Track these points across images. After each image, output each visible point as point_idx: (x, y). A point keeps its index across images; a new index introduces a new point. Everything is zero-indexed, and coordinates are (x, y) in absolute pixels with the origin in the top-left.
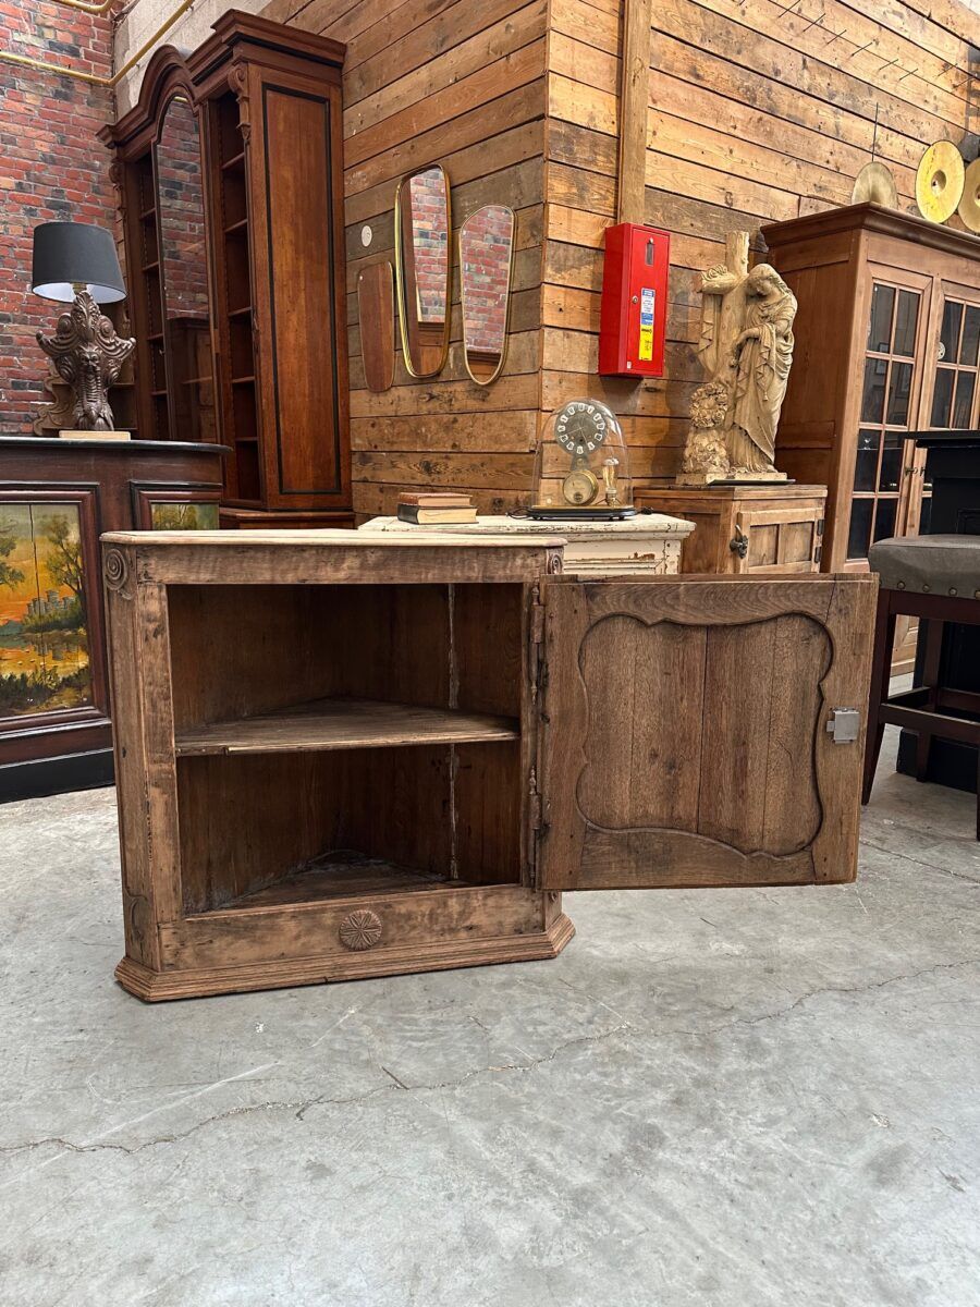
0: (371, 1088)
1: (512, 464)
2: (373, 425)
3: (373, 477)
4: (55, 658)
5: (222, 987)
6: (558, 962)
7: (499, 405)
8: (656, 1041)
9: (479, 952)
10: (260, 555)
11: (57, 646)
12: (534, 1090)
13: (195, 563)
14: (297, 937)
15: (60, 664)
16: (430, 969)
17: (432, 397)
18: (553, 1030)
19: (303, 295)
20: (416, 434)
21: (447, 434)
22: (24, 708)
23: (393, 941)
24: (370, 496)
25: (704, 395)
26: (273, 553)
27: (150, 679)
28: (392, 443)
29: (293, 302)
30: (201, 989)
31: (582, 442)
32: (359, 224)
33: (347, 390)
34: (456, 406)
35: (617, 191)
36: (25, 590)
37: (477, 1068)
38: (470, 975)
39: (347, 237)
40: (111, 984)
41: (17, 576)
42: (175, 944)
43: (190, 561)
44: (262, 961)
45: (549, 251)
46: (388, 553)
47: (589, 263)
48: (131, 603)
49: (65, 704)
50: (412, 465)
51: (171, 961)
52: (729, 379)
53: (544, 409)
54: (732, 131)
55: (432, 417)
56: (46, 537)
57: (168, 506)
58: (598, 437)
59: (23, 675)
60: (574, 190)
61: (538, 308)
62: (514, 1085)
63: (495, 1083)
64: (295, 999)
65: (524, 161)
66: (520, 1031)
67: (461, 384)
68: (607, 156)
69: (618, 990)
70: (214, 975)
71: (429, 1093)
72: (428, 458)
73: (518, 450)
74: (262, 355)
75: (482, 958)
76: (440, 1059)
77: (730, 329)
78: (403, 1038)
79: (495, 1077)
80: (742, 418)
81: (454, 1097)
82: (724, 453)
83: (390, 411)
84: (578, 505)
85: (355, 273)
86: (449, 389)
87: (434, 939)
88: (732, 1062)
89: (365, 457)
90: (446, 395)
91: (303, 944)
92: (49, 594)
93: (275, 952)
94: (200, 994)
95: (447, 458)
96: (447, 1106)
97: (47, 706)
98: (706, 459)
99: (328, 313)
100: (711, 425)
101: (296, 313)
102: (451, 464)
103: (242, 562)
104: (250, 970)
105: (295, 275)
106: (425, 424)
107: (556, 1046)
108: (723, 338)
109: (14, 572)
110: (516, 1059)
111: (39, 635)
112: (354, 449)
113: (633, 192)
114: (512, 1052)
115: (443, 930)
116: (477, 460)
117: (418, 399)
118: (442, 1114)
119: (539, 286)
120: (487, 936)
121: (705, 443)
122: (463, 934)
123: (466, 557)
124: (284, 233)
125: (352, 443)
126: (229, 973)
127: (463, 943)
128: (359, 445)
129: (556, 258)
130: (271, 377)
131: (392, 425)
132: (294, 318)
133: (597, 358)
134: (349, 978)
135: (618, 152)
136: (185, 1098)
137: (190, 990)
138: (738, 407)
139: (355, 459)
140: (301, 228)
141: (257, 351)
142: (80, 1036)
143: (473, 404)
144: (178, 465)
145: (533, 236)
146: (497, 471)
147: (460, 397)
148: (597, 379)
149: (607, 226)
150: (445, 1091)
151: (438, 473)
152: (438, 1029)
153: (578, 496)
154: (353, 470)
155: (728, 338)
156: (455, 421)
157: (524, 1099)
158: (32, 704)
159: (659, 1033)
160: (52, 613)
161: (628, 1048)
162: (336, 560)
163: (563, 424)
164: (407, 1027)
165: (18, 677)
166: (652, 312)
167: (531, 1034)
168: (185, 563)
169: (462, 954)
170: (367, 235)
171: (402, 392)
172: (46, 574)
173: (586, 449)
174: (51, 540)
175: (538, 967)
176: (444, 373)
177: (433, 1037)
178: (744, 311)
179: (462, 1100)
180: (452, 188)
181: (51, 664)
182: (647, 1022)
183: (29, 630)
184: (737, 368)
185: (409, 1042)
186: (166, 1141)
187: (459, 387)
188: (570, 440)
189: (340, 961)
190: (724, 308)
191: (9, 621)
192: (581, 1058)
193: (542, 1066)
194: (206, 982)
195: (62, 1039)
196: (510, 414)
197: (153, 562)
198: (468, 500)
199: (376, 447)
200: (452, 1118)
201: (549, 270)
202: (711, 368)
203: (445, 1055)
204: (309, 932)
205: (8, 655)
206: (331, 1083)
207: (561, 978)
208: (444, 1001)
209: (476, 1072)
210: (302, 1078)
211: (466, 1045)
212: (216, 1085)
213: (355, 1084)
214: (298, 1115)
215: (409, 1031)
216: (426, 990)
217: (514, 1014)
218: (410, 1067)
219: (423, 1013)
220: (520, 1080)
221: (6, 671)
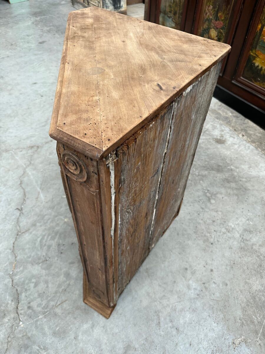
0: (21, 226)
8: (5, 335)
18: (29, 290)
37: (18, 258)
62: (4, 269)
63: (7, 263)
66: (33, 276)
71: (12, 242)
76: (28, 246)
78: (45, 236)
79: (11, 263)
81: (6, 249)
96: (4, 247)
107: (19, 289)
110: (17, 272)
114: (22, 271)
150: (11, 246)
152: (46, 247)
158: (259, 81)
159: (9, 339)
161: (6, 320)
164: (50, 237)
167: (30, 280)
177: (41, 245)
179: (4, 252)
182: (20, 336)
185: (41, 237)
192: (8, 297)
193: (9, 282)
203: (29, 248)
205: (261, 56)
206: (28, 216)
207: (67, 302)
208: (63, 250)
209: (16, 257)
210: (34, 208)
211: (32, 255)
212: (39, 189)
213: (25, 222)
214: (17, 209)
215: (48, 237)
216: (72, 244)
217: (46, 275)
218: (27, 237)
219: (57, 242)
220: (5, 272)
221: (257, 63)
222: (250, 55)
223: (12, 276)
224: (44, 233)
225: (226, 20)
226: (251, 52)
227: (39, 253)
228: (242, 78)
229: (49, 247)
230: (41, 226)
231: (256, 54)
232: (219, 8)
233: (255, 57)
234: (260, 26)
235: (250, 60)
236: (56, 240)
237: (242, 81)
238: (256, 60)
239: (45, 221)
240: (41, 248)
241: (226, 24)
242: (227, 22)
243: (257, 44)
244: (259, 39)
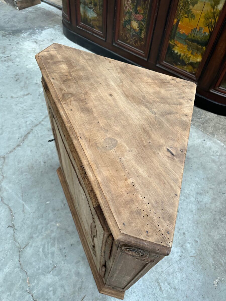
0: (19, 242)
4: (192, 54)
6: (98, 294)
11: (194, 50)
12: (17, 296)
15: (192, 56)
18: (50, 298)
22: (177, 64)
36: (194, 23)
37: (28, 273)
41: (193, 16)
49: (188, 70)
56: (210, 3)
59: (180, 54)
62: (20, 288)
63: (21, 281)
66: (49, 285)
71: (17, 260)
76: (33, 259)
78: (45, 244)
79: (24, 280)
81: (15, 268)
92: (201, 28)
96: (11, 267)
97: (183, 68)
109: (193, 14)
110: (34, 286)
111: (190, 43)
114: (38, 284)
118: (8, 266)
136: (18, 196)
150: (18, 264)
152: (50, 255)
157: (12, 293)
158: (179, 65)
160: (198, 36)
164: (50, 244)
165: (179, 54)
167: (47, 289)
172: (202, 20)
174: (211, 5)
177: (45, 255)
179: (13, 272)
181: (189, 55)
183: (189, 40)
185: (42, 247)
191: (184, 33)
193: (29, 297)
200: (5, 270)
203: (35, 261)
205: (179, 45)
206: (22, 230)
207: (86, 297)
208: (65, 253)
209: (26, 273)
210: (24, 222)
211: (41, 266)
212: (22, 202)
213: (21, 237)
214: (9, 226)
215: (48, 246)
216: (72, 245)
217: (59, 281)
218: (29, 251)
219: (58, 248)
220: (22, 290)
221: (176, 50)
222: (170, 44)
223: (30, 292)
224: (43, 243)
225: (146, 14)
226: (170, 41)
227: (46, 262)
228: (164, 62)
229: (53, 254)
230: (38, 237)
231: (174, 43)
232: (137, 2)
233: (173, 45)
234: (176, 21)
235: (170, 49)
236: (56, 246)
237: (165, 64)
238: (175, 48)
239: (40, 231)
240: (46, 257)
241: (145, 17)
242: (147, 15)
243: (175, 35)
244: (176, 31)
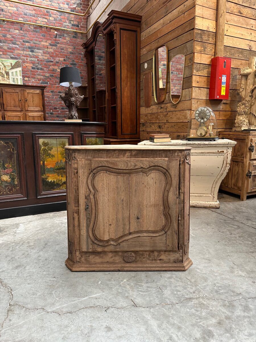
0: (127, 305)
1: (183, 125)
2: (146, 116)
3: (145, 130)
4: (62, 177)
5: (91, 269)
6: (187, 272)
7: (180, 109)
8: (214, 302)
9: (163, 267)
10: (104, 152)
11: (62, 174)
12: (174, 312)
13: (87, 154)
14: (112, 257)
15: (63, 178)
16: (148, 270)
17: (161, 108)
18: (182, 294)
19: (129, 82)
20: (157, 118)
21: (165, 118)
22: (54, 189)
23: (138, 261)
24: (145, 135)
25: (241, 105)
26: (107, 151)
27: (75, 185)
28: (150, 121)
29: (126, 85)
30: (85, 269)
31: (203, 119)
32: (144, 63)
33: (140, 107)
34: (168, 110)
35: (215, 48)
36: (55, 159)
37: (158, 303)
38: (160, 273)
39: (141, 66)
40: (64, 265)
41: (53, 156)
42: (80, 256)
43: (86, 154)
44: (102, 263)
45: (195, 66)
46: (138, 152)
47: (206, 69)
48: (71, 165)
49: (64, 188)
50: (155, 126)
51: (79, 261)
52: (249, 100)
53: (192, 110)
54: (252, 28)
55: (161, 113)
56: (60, 146)
57: (90, 138)
58: (208, 117)
59: (54, 181)
60: (202, 49)
61: (191, 82)
62: (168, 310)
63: (163, 309)
64: (110, 275)
65: (188, 42)
66: (172, 293)
67: (169, 104)
68: (212, 38)
69: (204, 283)
70: (89, 265)
71: (143, 309)
72: (160, 124)
73: (184, 121)
74: (118, 99)
75: (164, 269)
76: (148, 299)
77: (250, 85)
78: (138, 290)
79: (163, 307)
80: (253, 111)
81: (150, 312)
82: (247, 121)
83: (150, 112)
84: (201, 137)
85: (143, 76)
86: (166, 105)
87: (150, 262)
88: (238, 312)
89: (144, 125)
90: (165, 107)
91: (113, 259)
92: (61, 160)
93: (106, 261)
94: (85, 271)
95: (165, 124)
96: (148, 314)
97: (59, 189)
98: (241, 123)
99: (135, 88)
100: (243, 113)
101: (127, 87)
102: (166, 126)
103: (99, 154)
104: (99, 265)
105: (127, 77)
106: (159, 115)
107: (183, 299)
108: (247, 88)
109: (52, 155)
110: (170, 302)
111: (58, 171)
112: (141, 122)
113: (220, 47)
114: (169, 299)
115: (152, 259)
116: (173, 125)
117: (158, 109)
118: (146, 316)
119: (192, 76)
120: (165, 263)
121: (241, 118)
122: (158, 261)
123: (161, 153)
124: (124, 66)
125: (140, 121)
126: (93, 265)
127: (158, 264)
128: (142, 121)
129: (197, 68)
130: (120, 105)
131: (151, 116)
132: (126, 88)
133: (208, 95)
134: (125, 270)
135: (216, 37)
136: (77, 301)
137: (83, 269)
138: (252, 108)
139: (141, 125)
140: (129, 65)
141: (117, 98)
142: (54, 279)
143: (172, 109)
144: (93, 128)
145: (190, 62)
146: (179, 127)
147: (169, 107)
148: (209, 101)
149: (212, 58)
150: (148, 309)
151: (162, 128)
152: (148, 289)
153: (201, 134)
154: (140, 128)
155: (249, 87)
156: (167, 114)
157: (171, 315)
159: (215, 299)
160: (61, 165)
161: (205, 303)
162: (124, 153)
163: (197, 114)
164: (140, 287)
165: (53, 181)
166: (225, 81)
167: (175, 294)
168: (84, 154)
169: (158, 267)
170: (146, 66)
171: (154, 107)
172: (60, 156)
173: (204, 121)
174: (62, 147)
175: (180, 273)
176: (165, 101)
177: (147, 291)
178: (254, 80)
179: (153, 313)
180: (168, 51)
181: (61, 178)
182: (212, 295)
183: (56, 169)
184: (251, 96)
185: (139, 292)
186: (70, 313)
187: (169, 105)
188: (199, 118)
189: (123, 265)
190: (248, 79)
191: (51, 167)
192: (190, 304)
193: (178, 305)
194: (87, 267)
195: (49, 279)
196: (182, 112)
197: (76, 154)
198: (169, 136)
199: (146, 122)
200: (149, 318)
201: (195, 71)
202: (243, 96)
203: (149, 297)
204: (115, 256)
205: (50, 176)
207: (187, 277)
208: (151, 281)
209: (158, 304)
211: (156, 295)
212: (85, 298)
214: (106, 310)
215: (140, 289)
216: (146, 277)
217: (171, 287)
220: (171, 309)
221: (50, 180)
222: (43, 178)
223: (174, 305)
225: (14, 167)
226: (42, 176)
227: (154, 292)
231: (46, 176)
232: (3, 162)
233: (46, 178)
234: (42, 162)
235: (44, 181)
236: (143, 284)
237: (44, 193)
238: (48, 179)
241: (15, 169)
242: (15, 167)
243: (44, 171)
244: (44, 168)
